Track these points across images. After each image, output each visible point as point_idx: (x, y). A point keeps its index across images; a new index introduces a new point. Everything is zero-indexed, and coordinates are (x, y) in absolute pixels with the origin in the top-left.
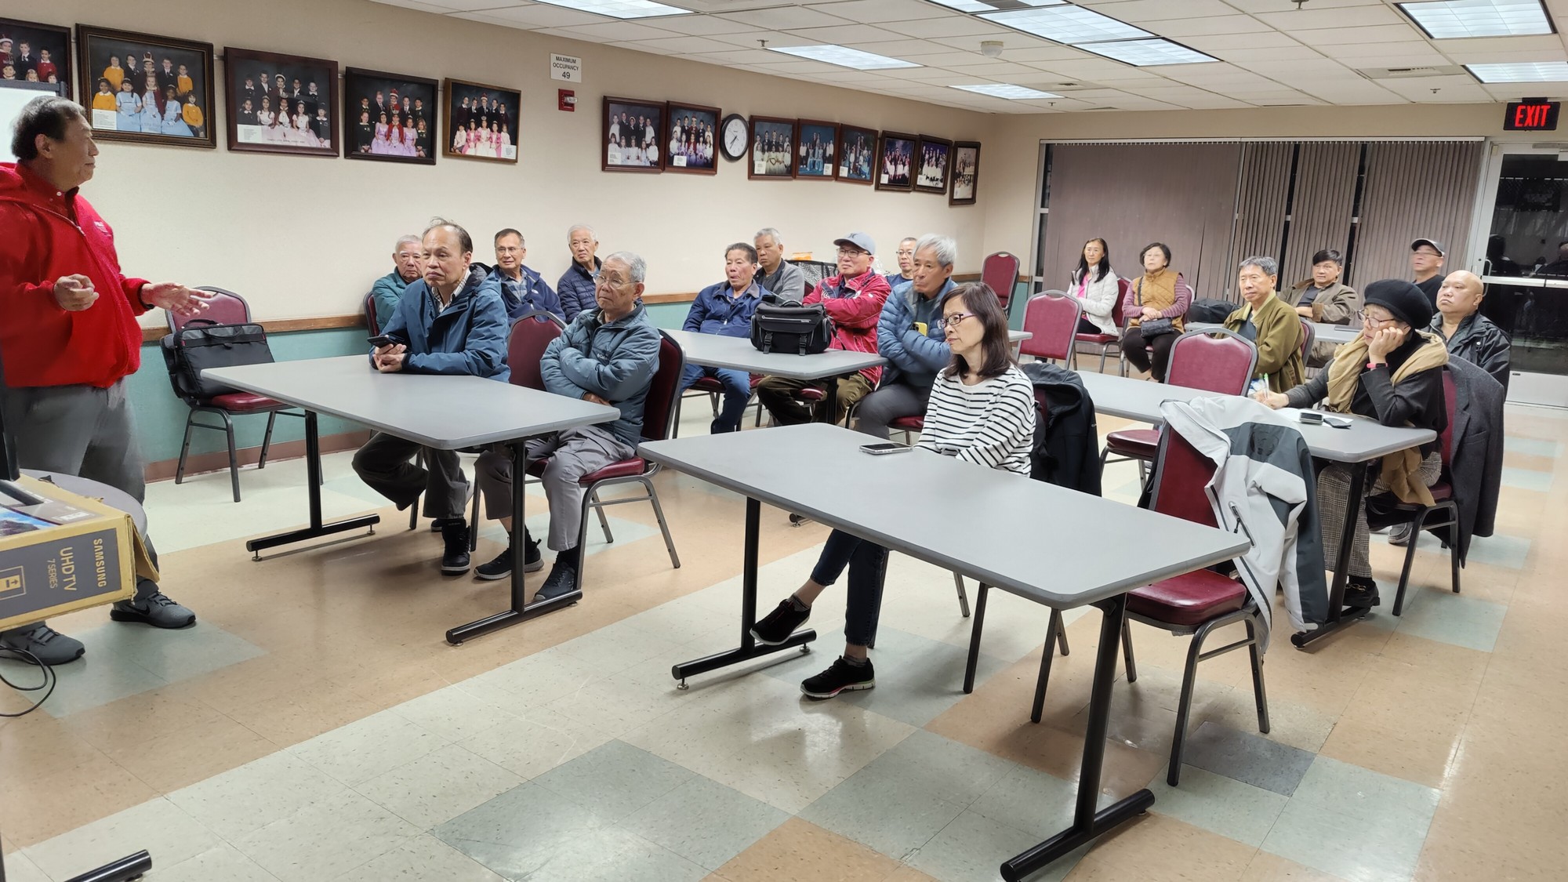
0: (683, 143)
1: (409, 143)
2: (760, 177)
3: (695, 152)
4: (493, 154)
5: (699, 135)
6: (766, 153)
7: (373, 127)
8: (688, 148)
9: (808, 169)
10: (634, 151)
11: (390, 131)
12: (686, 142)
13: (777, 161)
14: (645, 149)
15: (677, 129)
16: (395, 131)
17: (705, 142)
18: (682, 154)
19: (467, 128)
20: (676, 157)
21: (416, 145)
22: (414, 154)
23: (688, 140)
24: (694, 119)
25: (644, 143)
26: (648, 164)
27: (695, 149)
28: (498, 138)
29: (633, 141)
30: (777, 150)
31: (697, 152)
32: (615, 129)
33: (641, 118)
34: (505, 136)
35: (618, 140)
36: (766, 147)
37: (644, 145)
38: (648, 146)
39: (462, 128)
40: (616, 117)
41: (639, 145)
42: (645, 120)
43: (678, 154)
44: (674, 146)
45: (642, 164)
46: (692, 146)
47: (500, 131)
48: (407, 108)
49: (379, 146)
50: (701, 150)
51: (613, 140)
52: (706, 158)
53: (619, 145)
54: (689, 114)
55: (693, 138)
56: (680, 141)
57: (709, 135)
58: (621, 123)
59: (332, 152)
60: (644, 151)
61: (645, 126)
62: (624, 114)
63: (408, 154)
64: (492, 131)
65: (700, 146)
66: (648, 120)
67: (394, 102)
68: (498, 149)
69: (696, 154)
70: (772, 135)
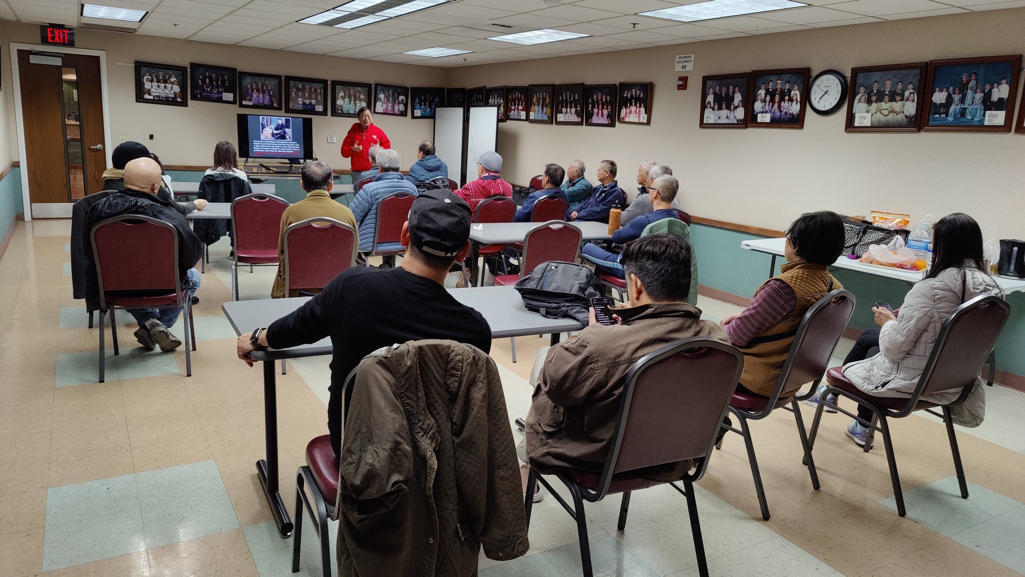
0: (767, 103)
1: (605, 117)
2: (863, 129)
3: (779, 110)
4: (637, 121)
5: (785, 95)
6: (874, 105)
7: (593, 110)
8: (772, 106)
9: (950, 119)
10: (724, 112)
11: (598, 112)
12: (769, 102)
13: (893, 111)
14: (734, 110)
15: (762, 92)
16: (600, 111)
17: (791, 100)
18: (766, 112)
19: (626, 107)
20: (759, 116)
21: (607, 118)
22: (607, 122)
23: (772, 100)
24: (779, 82)
25: (732, 106)
26: (735, 122)
27: (779, 107)
28: (639, 111)
29: (724, 105)
30: (892, 99)
31: (782, 109)
32: (710, 98)
33: (731, 87)
34: (643, 109)
35: (712, 105)
36: (874, 98)
37: (732, 107)
38: (736, 108)
39: (624, 107)
40: (711, 89)
41: (728, 108)
42: (734, 88)
43: (762, 112)
44: (758, 106)
45: (731, 122)
46: (776, 105)
47: (640, 107)
48: (604, 100)
49: (595, 120)
50: (786, 107)
51: (709, 106)
52: (792, 114)
53: (713, 109)
54: (773, 78)
55: (777, 97)
56: (765, 101)
57: (796, 93)
58: (715, 93)
59: (581, 124)
60: (732, 112)
61: (734, 93)
62: (717, 87)
63: (604, 123)
64: (637, 107)
65: (785, 105)
66: (737, 88)
67: (600, 98)
68: (639, 117)
69: (781, 112)
70: (884, 85)
